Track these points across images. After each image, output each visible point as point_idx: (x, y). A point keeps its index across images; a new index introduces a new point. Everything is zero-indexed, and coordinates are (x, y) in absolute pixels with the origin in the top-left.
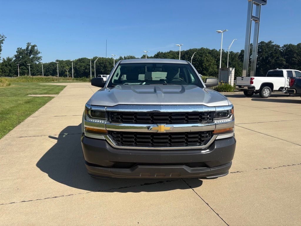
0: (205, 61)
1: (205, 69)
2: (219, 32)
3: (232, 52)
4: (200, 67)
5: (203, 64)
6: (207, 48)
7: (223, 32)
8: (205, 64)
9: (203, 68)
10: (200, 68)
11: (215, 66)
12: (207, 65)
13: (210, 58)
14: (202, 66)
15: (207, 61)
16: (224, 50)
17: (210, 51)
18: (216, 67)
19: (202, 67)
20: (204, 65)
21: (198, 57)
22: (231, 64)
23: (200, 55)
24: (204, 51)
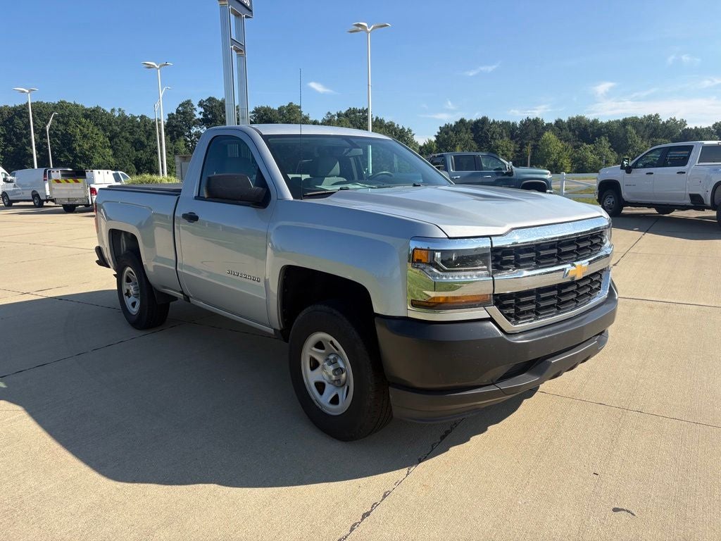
0: (78, 137)
1: (80, 158)
2: (150, 67)
3: (145, 117)
4: (66, 153)
5: (74, 145)
6: (77, 103)
7: (160, 66)
8: (79, 146)
9: (76, 156)
10: (66, 156)
11: (108, 150)
12: (86, 146)
13: (90, 129)
14: (71, 150)
15: (85, 136)
16: (123, 112)
17: (89, 113)
18: (111, 153)
19: (73, 153)
20: (78, 148)
21: (57, 127)
22: (146, 147)
23: (61, 120)
24: (70, 111)
